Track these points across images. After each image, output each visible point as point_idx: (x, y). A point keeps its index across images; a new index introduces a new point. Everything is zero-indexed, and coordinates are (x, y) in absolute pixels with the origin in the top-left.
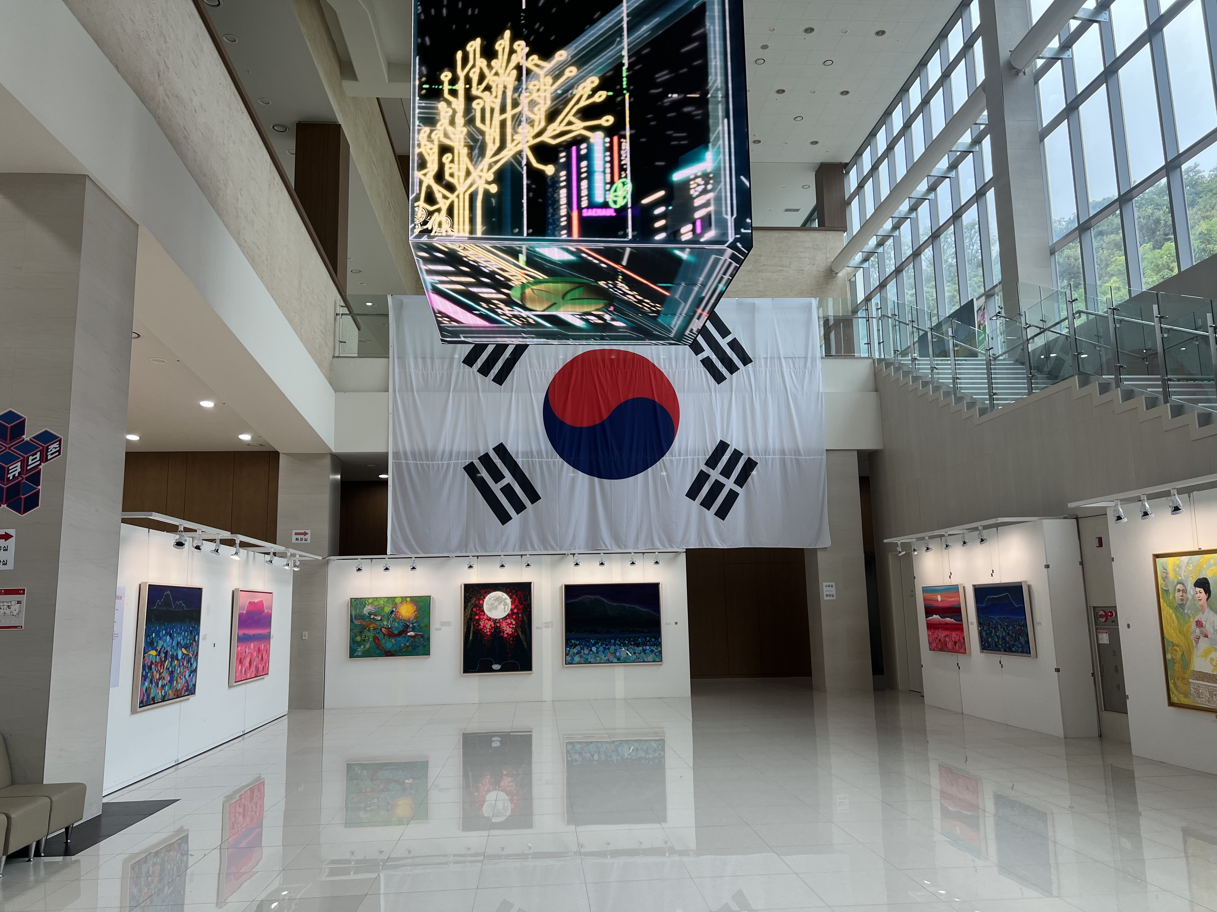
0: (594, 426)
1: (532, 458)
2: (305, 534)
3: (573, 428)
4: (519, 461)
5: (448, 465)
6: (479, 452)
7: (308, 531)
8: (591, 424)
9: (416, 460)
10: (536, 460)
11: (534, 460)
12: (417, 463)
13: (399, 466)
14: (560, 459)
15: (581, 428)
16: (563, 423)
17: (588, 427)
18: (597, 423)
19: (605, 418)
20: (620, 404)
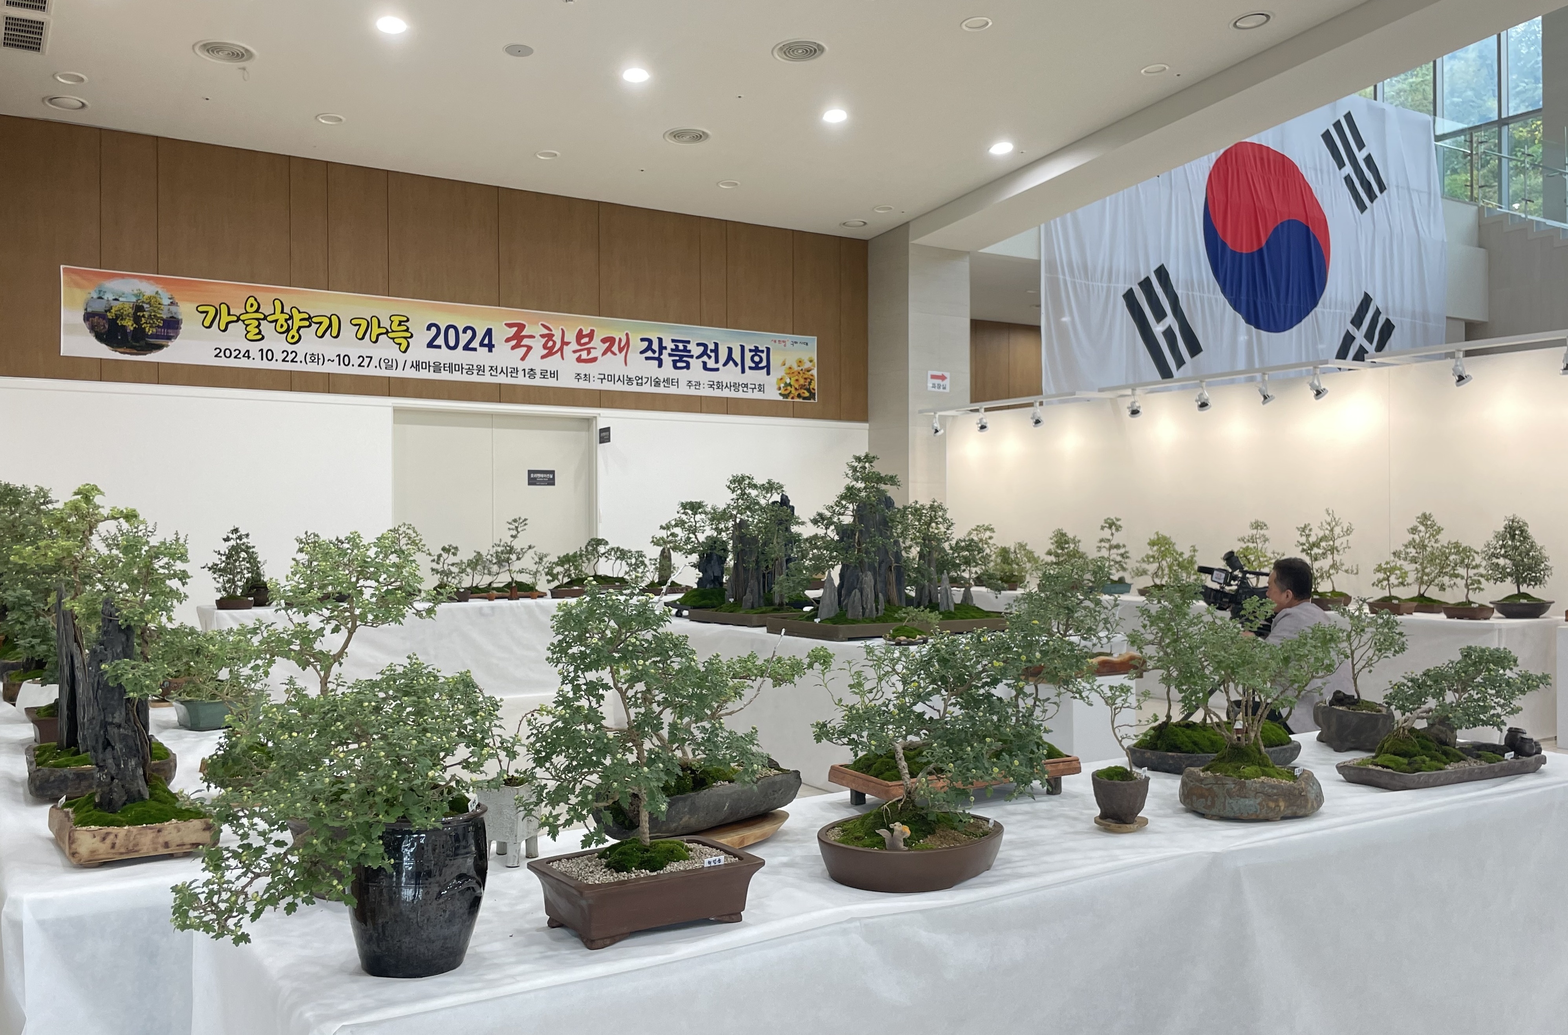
0: (1252, 254)
1: (1193, 290)
2: (943, 378)
3: (1234, 253)
4: (1178, 292)
5: (1108, 289)
6: (1138, 274)
7: (947, 374)
8: (1249, 252)
9: (1074, 277)
10: (1197, 294)
11: (1195, 293)
12: (1075, 282)
13: (1054, 283)
14: (1222, 296)
15: (1241, 254)
16: (1224, 244)
17: (1247, 254)
18: (1255, 249)
19: (1264, 243)
20: (1277, 227)
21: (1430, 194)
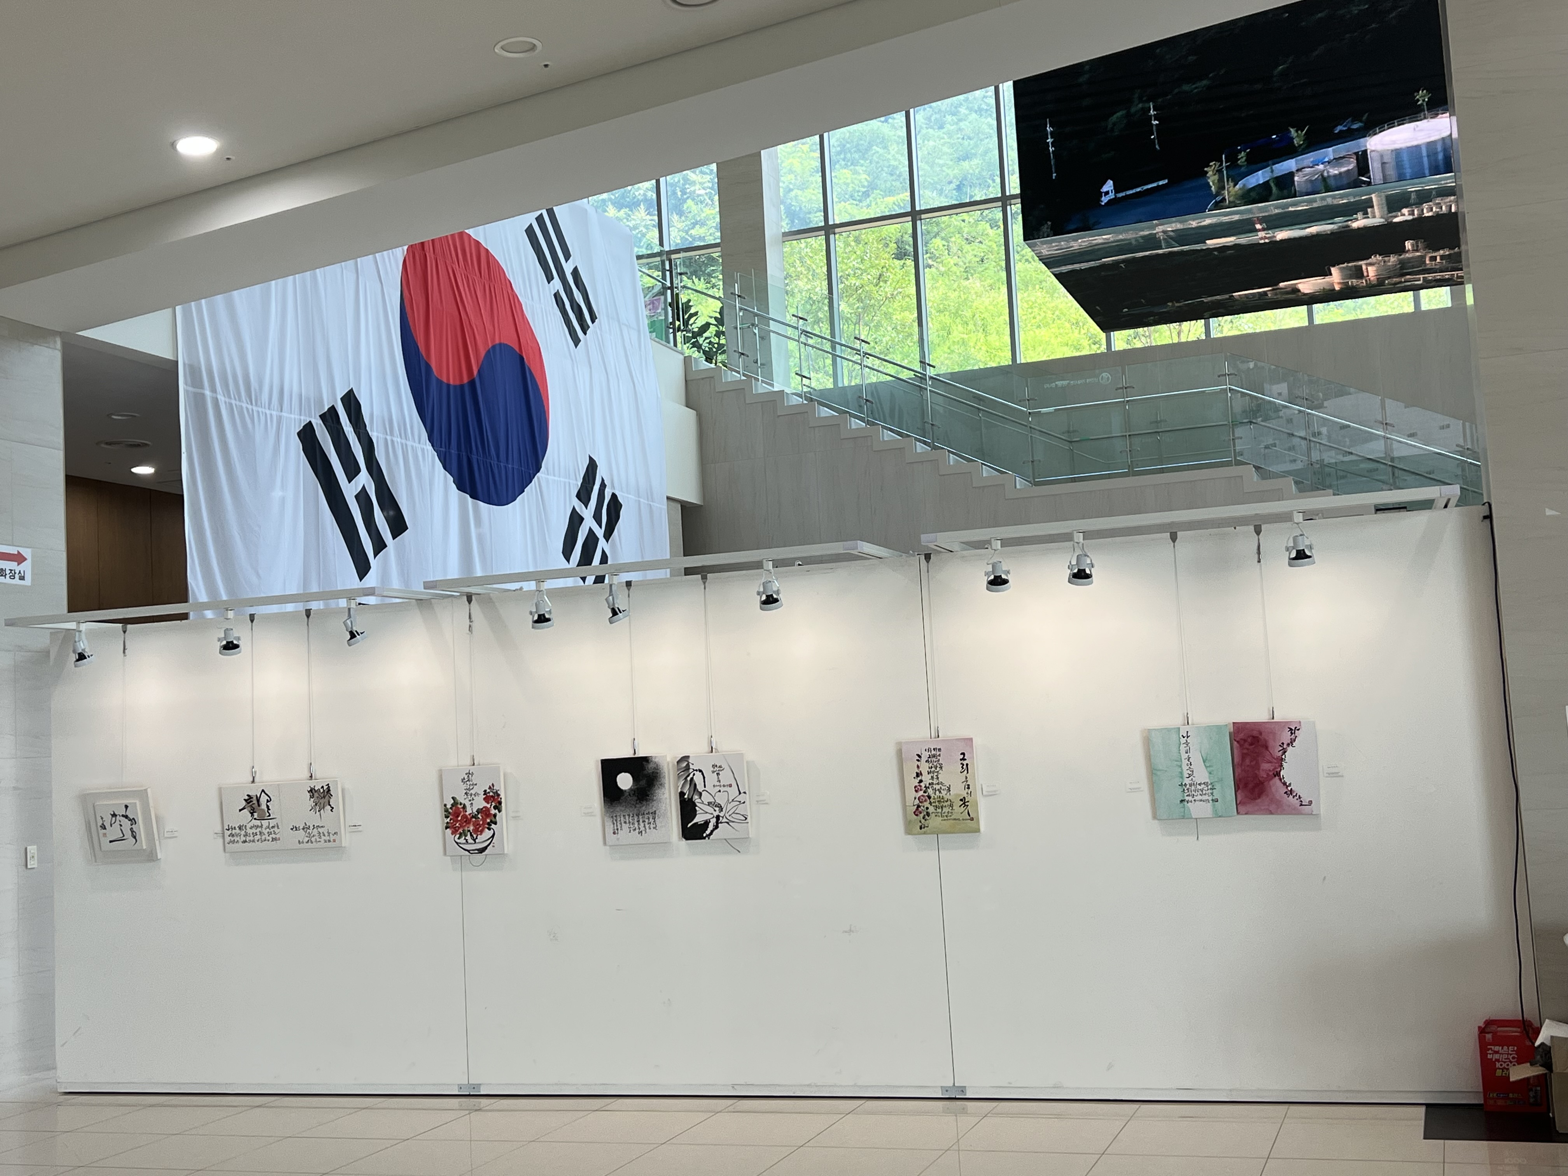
0: (462, 386)
1: (392, 434)
2: (19, 558)
3: (439, 382)
4: (374, 435)
5: (280, 419)
6: (320, 402)
7: (26, 552)
8: (458, 383)
9: (230, 397)
10: (397, 440)
11: (395, 439)
12: (231, 404)
13: (199, 401)
14: (429, 447)
15: (448, 385)
16: (428, 367)
17: (455, 386)
18: (466, 380)
19: (475, 372)
20: (489, 351)
21: (639, 331)
